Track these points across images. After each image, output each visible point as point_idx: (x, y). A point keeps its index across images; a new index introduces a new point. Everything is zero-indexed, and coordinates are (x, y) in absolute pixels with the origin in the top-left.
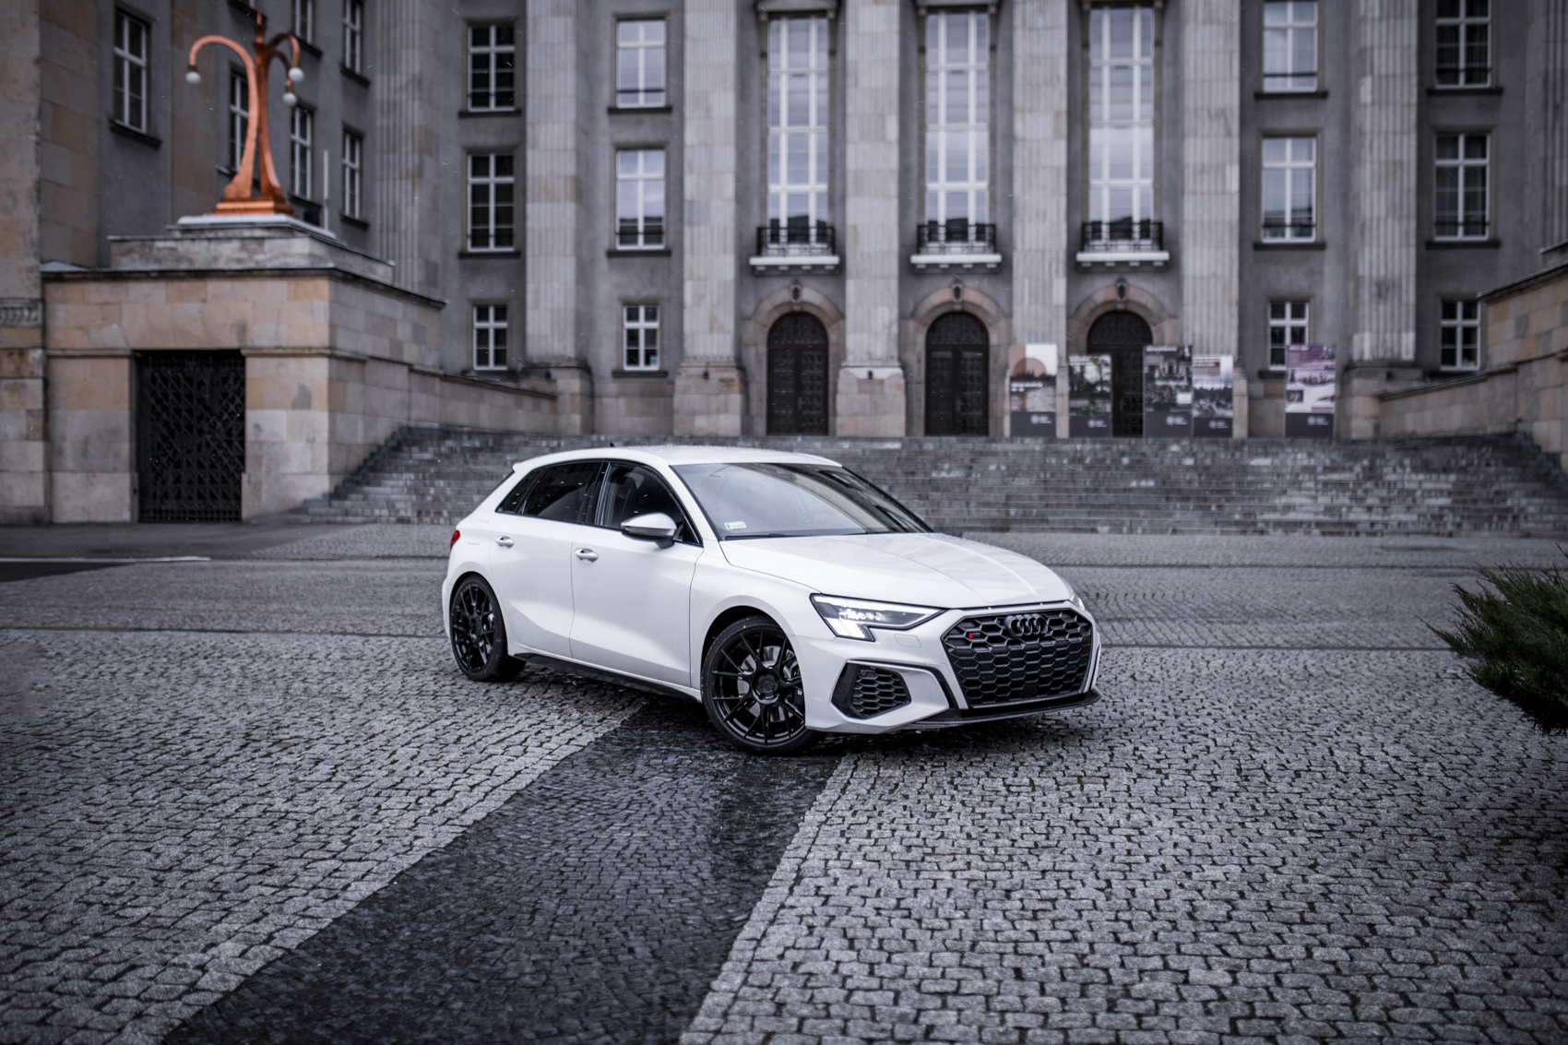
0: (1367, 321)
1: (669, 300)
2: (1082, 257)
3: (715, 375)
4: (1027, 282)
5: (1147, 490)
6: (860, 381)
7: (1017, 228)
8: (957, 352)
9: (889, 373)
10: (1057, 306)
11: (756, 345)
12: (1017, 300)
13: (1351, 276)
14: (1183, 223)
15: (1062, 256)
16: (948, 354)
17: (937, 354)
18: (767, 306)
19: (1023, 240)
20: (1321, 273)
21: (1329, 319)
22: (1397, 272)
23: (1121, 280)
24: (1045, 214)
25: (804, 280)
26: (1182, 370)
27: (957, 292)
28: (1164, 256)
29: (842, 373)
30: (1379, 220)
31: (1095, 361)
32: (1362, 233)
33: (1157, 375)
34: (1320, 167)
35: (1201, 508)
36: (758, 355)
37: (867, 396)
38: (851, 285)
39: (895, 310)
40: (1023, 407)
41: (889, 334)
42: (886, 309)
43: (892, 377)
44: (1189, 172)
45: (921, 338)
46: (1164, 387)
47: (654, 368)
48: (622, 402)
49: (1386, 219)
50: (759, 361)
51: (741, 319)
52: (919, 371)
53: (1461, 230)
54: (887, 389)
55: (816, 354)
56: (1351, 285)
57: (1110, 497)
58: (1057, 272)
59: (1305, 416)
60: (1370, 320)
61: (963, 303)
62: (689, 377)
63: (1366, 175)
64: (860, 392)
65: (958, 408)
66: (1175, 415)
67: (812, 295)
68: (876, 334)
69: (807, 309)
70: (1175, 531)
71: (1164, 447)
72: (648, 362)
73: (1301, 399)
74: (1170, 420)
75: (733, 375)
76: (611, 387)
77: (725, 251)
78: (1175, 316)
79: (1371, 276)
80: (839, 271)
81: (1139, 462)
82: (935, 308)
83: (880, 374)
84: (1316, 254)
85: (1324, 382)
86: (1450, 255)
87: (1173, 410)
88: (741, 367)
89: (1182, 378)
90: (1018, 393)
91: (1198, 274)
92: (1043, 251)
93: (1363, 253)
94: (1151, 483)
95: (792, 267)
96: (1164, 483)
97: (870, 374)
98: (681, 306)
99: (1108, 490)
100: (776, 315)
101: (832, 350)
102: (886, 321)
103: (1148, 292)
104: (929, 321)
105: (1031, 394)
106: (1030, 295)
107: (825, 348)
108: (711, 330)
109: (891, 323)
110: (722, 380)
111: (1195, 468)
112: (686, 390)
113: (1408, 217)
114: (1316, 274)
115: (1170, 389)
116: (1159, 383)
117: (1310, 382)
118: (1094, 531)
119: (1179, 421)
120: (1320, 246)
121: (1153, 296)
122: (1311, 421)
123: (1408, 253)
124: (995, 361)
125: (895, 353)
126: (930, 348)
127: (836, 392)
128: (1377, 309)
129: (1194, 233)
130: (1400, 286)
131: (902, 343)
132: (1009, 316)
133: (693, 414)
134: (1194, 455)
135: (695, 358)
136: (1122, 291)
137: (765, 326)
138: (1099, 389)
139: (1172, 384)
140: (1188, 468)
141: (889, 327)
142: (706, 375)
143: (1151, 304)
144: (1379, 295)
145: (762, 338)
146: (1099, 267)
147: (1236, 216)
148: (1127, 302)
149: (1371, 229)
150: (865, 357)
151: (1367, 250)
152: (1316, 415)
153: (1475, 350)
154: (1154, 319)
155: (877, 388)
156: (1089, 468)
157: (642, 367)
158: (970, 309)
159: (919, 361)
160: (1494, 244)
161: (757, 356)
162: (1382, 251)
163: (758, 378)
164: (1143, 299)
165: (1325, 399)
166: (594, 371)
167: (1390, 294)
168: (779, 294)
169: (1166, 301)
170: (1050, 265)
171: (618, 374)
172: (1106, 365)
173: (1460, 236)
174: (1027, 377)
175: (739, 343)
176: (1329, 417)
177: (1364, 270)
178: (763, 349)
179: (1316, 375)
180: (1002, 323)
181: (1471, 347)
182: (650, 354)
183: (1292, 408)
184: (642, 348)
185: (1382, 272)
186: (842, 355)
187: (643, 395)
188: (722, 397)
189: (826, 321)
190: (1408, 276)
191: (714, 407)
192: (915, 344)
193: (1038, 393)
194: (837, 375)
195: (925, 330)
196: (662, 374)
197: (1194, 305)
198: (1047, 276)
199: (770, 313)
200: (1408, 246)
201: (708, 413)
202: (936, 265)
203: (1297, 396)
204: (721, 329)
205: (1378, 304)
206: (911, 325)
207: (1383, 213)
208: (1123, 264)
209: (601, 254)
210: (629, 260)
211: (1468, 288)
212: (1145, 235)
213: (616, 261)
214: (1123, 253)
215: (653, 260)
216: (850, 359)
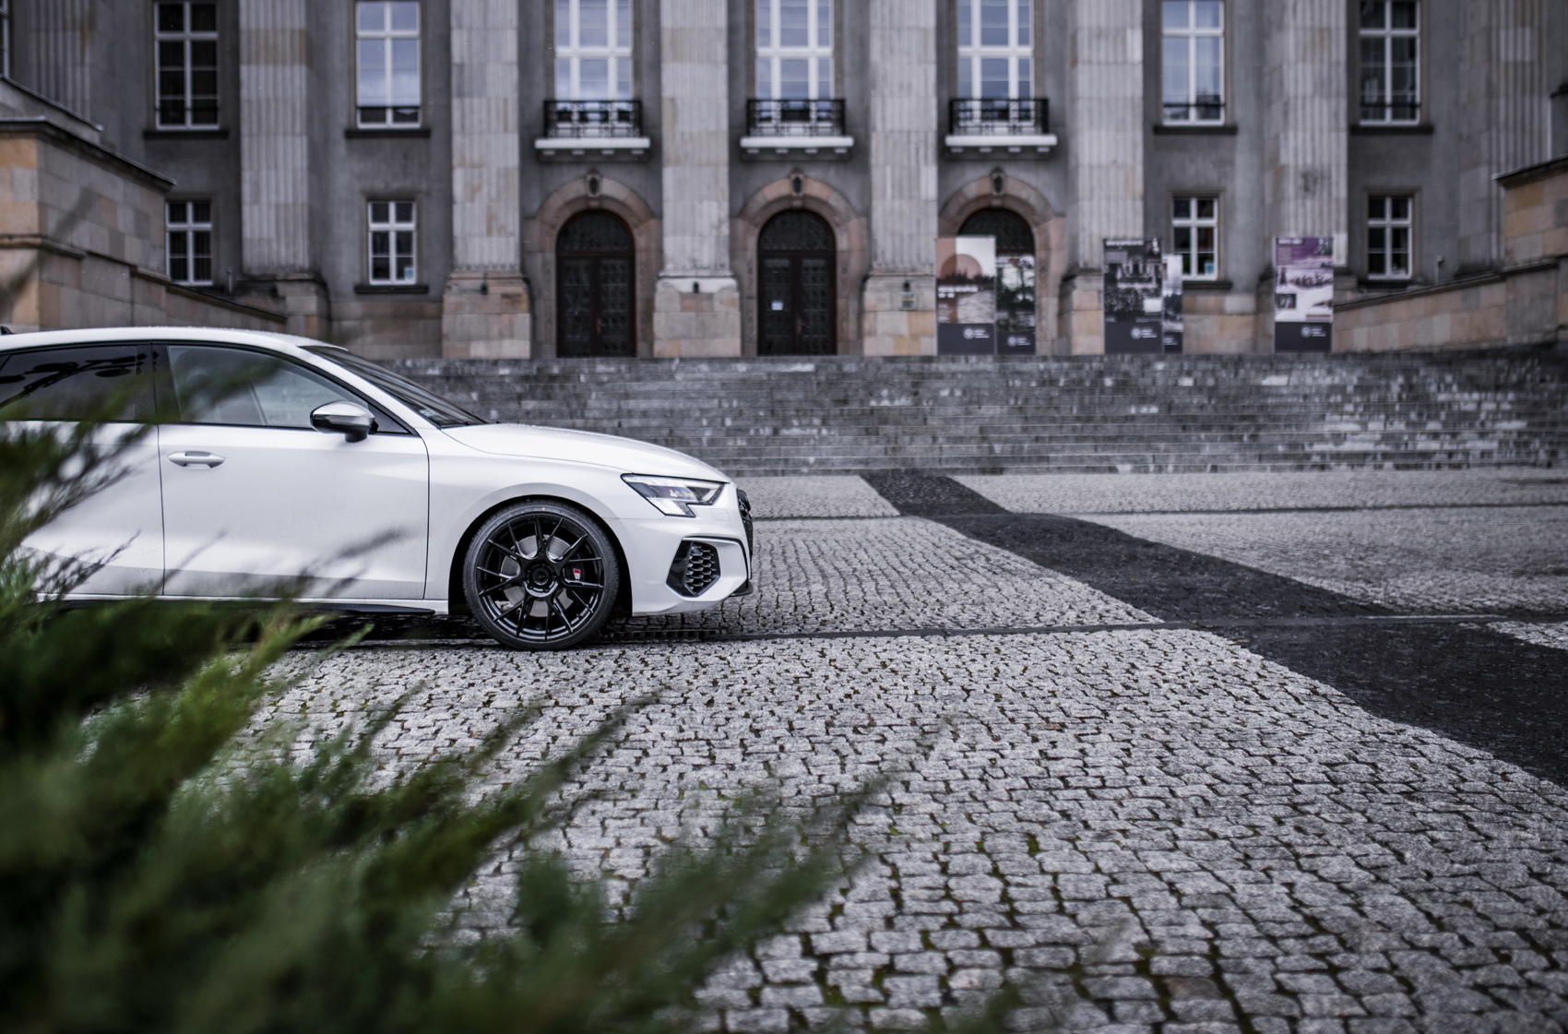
0: (1292, 220)
1: (428, 194)
2: (951, 141)
3: (496, 290)
4: (889, 170)
5: (1153, 417)
6: (683, 296)
7: (876, 104)
8: (796, 258)
9: (720, 285)
10: (927, 201)
11: (542, 251)
12: (876, 193)
13: (1270, 165)
14: (1074, 99)
15: (932, 138)
16: (785, 263)
17: (770, 263)
18: (556, 201)
19: (884, 119)
20: (1232, 163)
21: (1242, 218)
22: (1325, 161)
23: (998, 170)
24: (910, 85)
25: (602, 169)
26: (1150, 270)
27: (797, 184)
28: (1051, 140)
29: (659, 285)
30: (1304, 98)
31: (1015, 263)
32: (1286, 114)
33: (1119, 275)
34: (1228, 35)
35: (1231, 438)
36: (545, 264)
37: (693, 314)
38: (669, 175)
39: (726, 205)
40: (954, 317)
41: (718, 236)
42: (714, 204)
43: (723, 289)
44: (1083, 38)
45: (752, 242)
46: (1128, 291)
47: (410, 281)
48: (368, 325)
49: (1313, 97)
50: (547, 272)
51: (526, 218)
52: (751, 285)
53: (1388, 113)
54: (717, 304)
55: (619, 263)
56: (1269, 177)
57: (1111, 429)
58: (926, 157)
59: (1299, 325)
60: (1296, 217)
61: (806, 197)
62: (463, 291)
63: (1289, 43)
64: (684, 309)
65: (799, 329)
66: (1142, 326)
67: (612, 187)
68: (701, 235)
69: (608, 205)
71: (1147, 365)
72: (400, 275)
73: (1293, 305)
74: (1136, 333)
75: (519, 288)
76: (354, 306)
77: (506, 130)
78: (1062, 215)
79: (1296, 167)
80: (651, 160)
81: (1125, 383)
82: (770, 204)
83: (708, 286)
84: (1226, 140)
85: (1320, 284)
86: (1378, 143)
87: (1139, 320)
88: (527, 279)
89: (1149, 280)
90: (946, 300)
91: (1095, 161)
92: (909, 132)
93: (1286, 138)
94: (1154, 410)
95: (590, 152)
96: (1170, 408)
97: (696, 286)
98: (449, 201)
99: (1105, 419)
100: (567, 214)
101: (640, 258)
102: (714, 219)
103: (1030, 186)
104: (761, 220)
105: (963, 301)
106: (893, 187)
107: (630, 255)
108: (489, 232)
109: (720, 221)
110: (505, 296)
111: (1198, 388)
112: (458, 308)
113: (1338, 94)
114: (1226, 164)
115: (1136, 292)
116: (1122, 286)
117: (1304, 283)
118: (1112, 470)
119: (1147, 333)
120: (1230, 130)
121: (1035, 189)
122: (1306, 332)
123: (1338, 138)
124: (845, 270)
125: (726, 260)
126: (762, 255)
127: (652, 309)
128: (1304, 205)
129: (1090, 111)
130: (1330, 178)
131: (734, 249)
132: (866, 213)
133: (469, 339)
134: (1189, 374)
135: (469, 267)
136: (998, 183)
137: (553, 227)
138: (1020, 297)
139: (1138, 286)
140: (1189, 390)
141: (718, 228)
142: (484, 290)
143: (1033, 200)
144: (1306, 189)
145: (550, 243)
146: (973, 154)
147: (1139, 92)
148: (1006, 196)
149: (1296, 110)
150: (688, 265)
151: (1291, 134)
152: (1311, 325)
153: (1406, 255)
154: (1036, 218)
155: (705, 304)
156: (1067, 390)
157: (393, 281)
158: (813, 206)
159: (750, 271)
160: (1426, 130)
161: (546, 261)
162: (1308, 135)
163: (545, 293)
164: (1024, 194)
165: (1321, 304)
166: (330, 286)
167: (1318, 187)
168: (572, 187)
169: (1052, 197)
170: (917, 150)
171: (362, 290)
172: (1030, 267)
173: (1388, 120)
174: (960, 279)
175: (524, 251)
176: (1326, 327)
177: (1287, 158)
178: (551, 257)
179: (1311, 274)
180: (854, 224)
181: (1402, 252)
182: (403, 264)
183: (1283, 315)
184: (393, 256)
185: (1309, 161)
186: (659, 264)
187: (395, 316)
188: (506, 318)
189: (631, 220)
190: (1338, 166)
191: (495, 330)
192: (745, 249)
193: (972, 300)
194: (652, 289)
195: (757, 231)
196: (421, 289)
197: (1091, 199)
198: (913, 163)
199: (561, 209)
200: (1338, 129)
201: (487, 338)
202: (772, 150)
203: (1289, 301)
204: (502, 230)
205: (1304, 198)
206: (741, 224)
207: (1309, 90)
208: (1001, 150)
209: (338, 134)
210: (374, 142)
211: (1398, 181)
212: (1024, 115)
213: (357, 143)
214: (999, 136)
215: (406, 142)
216: (669, 268)
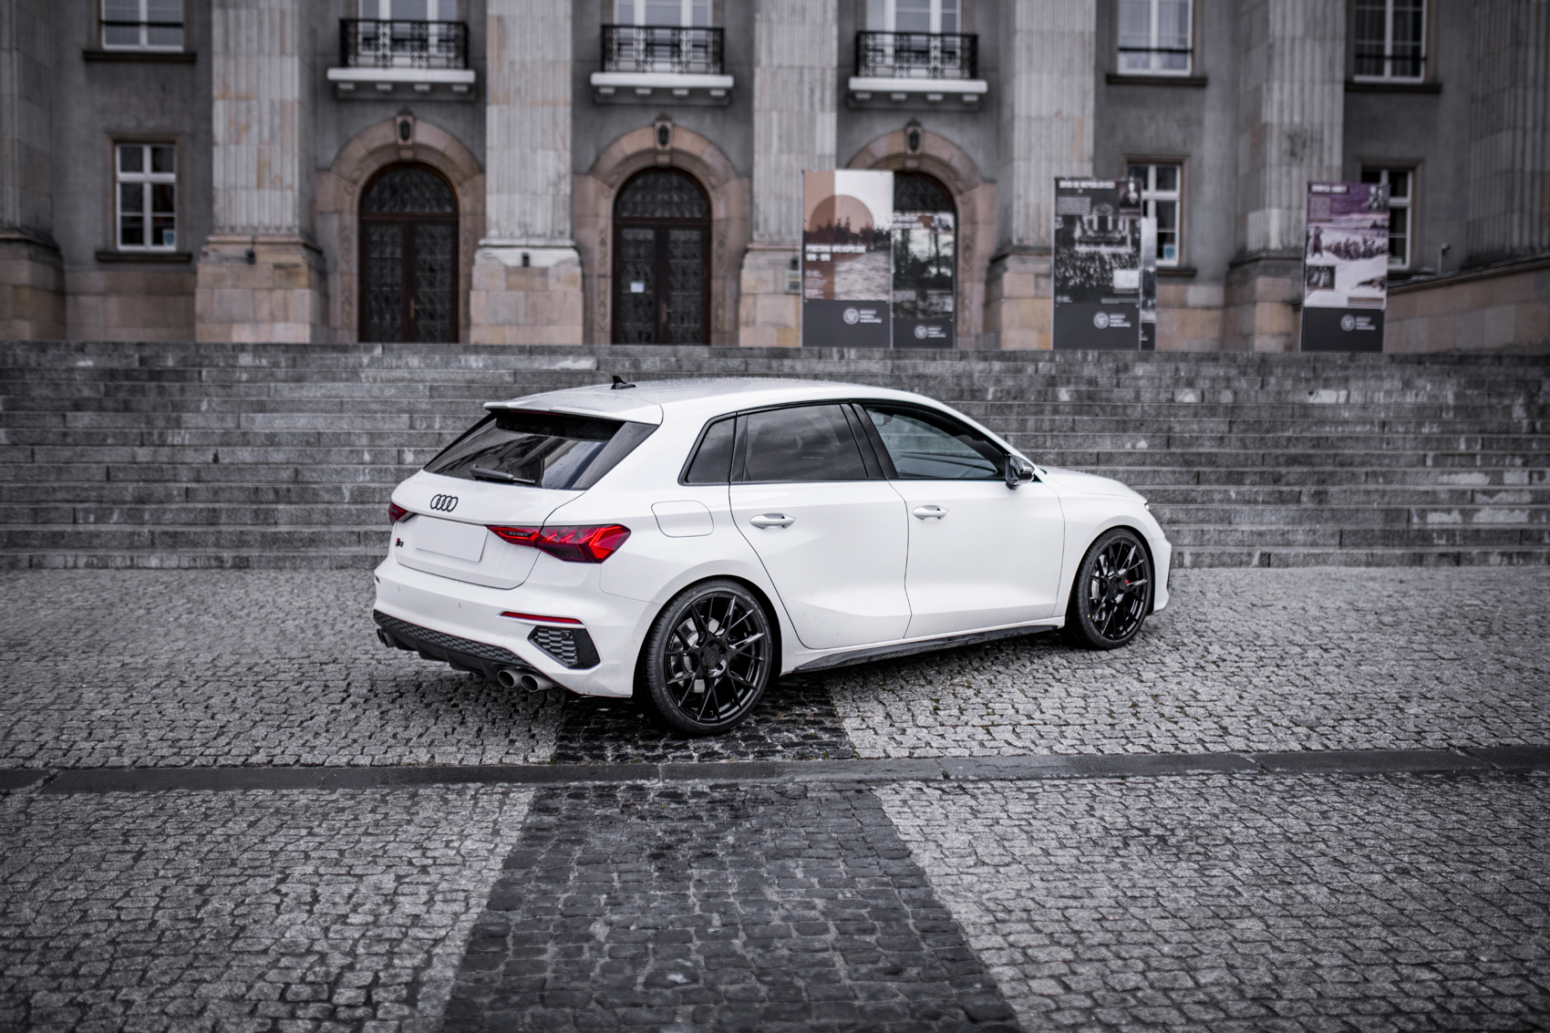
0: (1274, 191)
1: (193, 136)
2: (856, 84)
3: (266, 258)
4: (775, 115)
6: (509, 271)
7: (761, 30)
8: (662, 228)
9: (556, 258)
10: (822, 157)
11: (339, 212)
12: (759, 145)
13: (1249, 126)
14: (1010, 33)
15: (831, 78)
16: (649, 235)
17: (629, 234)
18: (358, 150)
19: (770, 51)
20: (1200, 123)
21: (1211, 190)
22: (1317, 119)
23: (914, 123)
24: (804, 9)
25: (416, 110)
26: (1123, 226)
27: (664, 135)
28: (980, 86)
29: (479, 256)
30: (1293, 39)
31: (927, 223)
32: (1270, 60)
33: (1077, 233)
35: (1281, 499)
36: (342, 229)
37: (521, 294)
38: (493, 114)
39: (567, 156)
40: (829, 291)
41: (555, 196)
42: (551, 154)
43: (560, 263)
45: (606, 207)
46: (1091, 257)
47: (169, 248)
48: (113, 303)
49: (1303, 39)
50: (347, 239)
51: (314, 170)
52: (603, 259)
53: (1388, 67)
54: (552, 282)
55: (440, 230)
56: (1245, 141)
58: (822, 101)
59: (1340, 312)
60: (1279, 188)
61: (673, 152)
62: (223, 259)
64: (509, 288)
65: (664, 317)
66: (1109, 310)
67: (429, 134)
68: (534, 193)
69: (424, 157)
70: (1266, 561)
71: (1123, 369)
72: (158, 239)
73: (1330, 285)
74: (1101, 320)
75: (298, 257)
76: (96, 278)
77: (282, 53)
78: (992, 181)
79: (1281, 125)
80: (474, 97)
81: (1090, 396)
82: (628, 159)
83: (541, 259)
84: (1193, 94)
85: (1369, 254)
86: (1375, 103)
87: (1104, 301)
88: (312, 246)
89: (1122, 242)
90: (817, 265)
91: (1034, 113)
92: (801, 68)
93: (1270, 90)
94: (1142, 443)
95: (398, 86)
96: (1169, 442)
97: (526, 258)
98: (209, 142)
100: (373, 166)
101: (465, 224)
102: (552, 174)
103: (952, 143)
104: (619, 180)
105: (843, 267)
106: (780, 137)
107: (453, 222)
108: (260, 185)
109: (560, 177)
110: (278, 266)
111: (1207, 408)
112: (218, 280)
113: (1334, 38)
114: (1192, 124)
115: (1101, 259)
116: (1082, 249)
117: (1345, 252)
119: (1117, 321)
120: (1198, 82)
121: (959, 148)
122: (1347, 323)
123: (1332, 91)
124: (722, 244)
125: (566, 227)
126: (620, 223)
127: (470, 287)
128: (1289, 173)
129: (1029, 48)
130: (1322, 140)
131: (578, 214)
132: (748, 174)
133: (231, 321)
134: (1190, 384)
135: (233, 229)
136: (914, 140)
137: (355, 182)
138: (934, 270)
139: (1105, 250)
140: (1194, 410)
141: (556, 185)
142: (251, 258)
143: (956, 162)
144: (1293, 154)
145: (351, 202)
146: (883, 100)
147: (1091, 27)
148: (923, 156)
149: (1282, 55)
150: (517, 232)
151: (1276, 85)
152: (1355, 313)
153: (1404, 241)
154: (961, 185)
155: (537, 282)
157: (148, 247)
158: (682, 163)
159: (603, 243)
160: (1433, 89)
161: (341, 231)
162: (1297, 86)
163: (342, 266)
164: (945, 154)
165: (1370, 283)
166: (63, 251)
167: (1307, 150)
168: (379, 132)
169: (980, 158)
170: (812, 91)
171: (106, 258)
172: (947, 229)
173: (1387, 77)
174: (839, 234)
175: (310, 207)
176: (1376, 316)
177: (1271, 115)
178: (352, 221)
179: (1357, 238)
180: (733, 186)
182: (161, 226)
183: (1315, 299)
184: (148, 214)
185: (1297, 119)
186: (481, 229)
187: (149, 292)
188: (279, 294)
189: (454, 177)
190: (1332, 126)
191: (264, 311)
192: (597, 216)
193: (857, 265)
194: (472, 262)
195: (613, 192)
196: (180, 257)
197: (1028, 159)
198: (806, 108)
199: (363, 160)
200: (1332, 81)
201: (255, 321)
202: (630, 90)
203: (1324, 278)
204: (277, 183)
205: (1290, 165)
206: (591, 185)
207: (1299, 31)
208: (918, 97)
209: (74, 56)
210: (122, 68)
211: (1397, 150)
212: (948, 54)
213: (99, 68)
214: (916, 80)
215: (164, 69)
216: (493, 236)
